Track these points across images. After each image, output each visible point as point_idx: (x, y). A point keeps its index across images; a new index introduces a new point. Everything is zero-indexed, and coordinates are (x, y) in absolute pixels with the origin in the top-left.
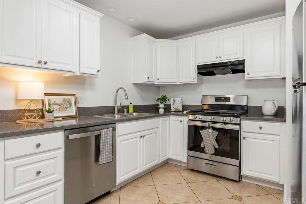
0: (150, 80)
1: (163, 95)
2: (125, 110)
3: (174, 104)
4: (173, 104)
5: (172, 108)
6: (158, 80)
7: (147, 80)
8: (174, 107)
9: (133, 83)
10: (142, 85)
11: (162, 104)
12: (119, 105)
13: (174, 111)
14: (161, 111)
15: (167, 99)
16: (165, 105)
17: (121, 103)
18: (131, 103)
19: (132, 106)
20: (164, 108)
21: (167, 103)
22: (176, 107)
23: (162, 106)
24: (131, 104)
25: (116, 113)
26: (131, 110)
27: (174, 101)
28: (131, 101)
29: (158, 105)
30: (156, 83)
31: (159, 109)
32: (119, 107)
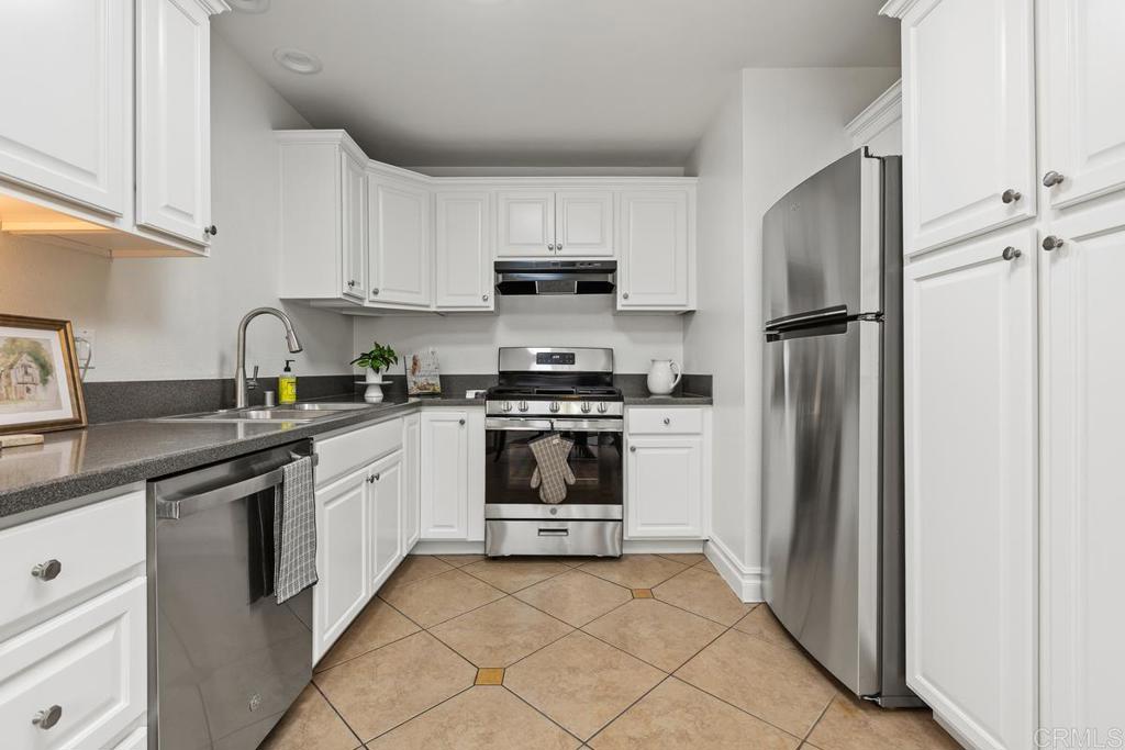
0: (355, 291)
1: (377, 345)
2: (269, 395)
3: (417, 373)
4: (413, 373)
5: (410, 385)
6: (376, 293)
7: (346, 289)
8: (415, 383)
9: (283, 297)
10: (309, 307)
11: (378, 372)
12: (250, 375)
13: (418, 395)
14: (374, 395)
15: (392, 359)
16: (385, 378)
17: (256, 369)
18: (287, 369)
19: (294, 380)
20: (384, 388)
21: (396, 370)
22: (422, 381)
23: (374, 379)
24: (288, 373)
25: (239, 406)
26: (288, 393)
27: (415, 364)
28: (288, 362)
29: (363, 378)
30: (367, 304)
31: (365, 387)
32: (252, 383)
